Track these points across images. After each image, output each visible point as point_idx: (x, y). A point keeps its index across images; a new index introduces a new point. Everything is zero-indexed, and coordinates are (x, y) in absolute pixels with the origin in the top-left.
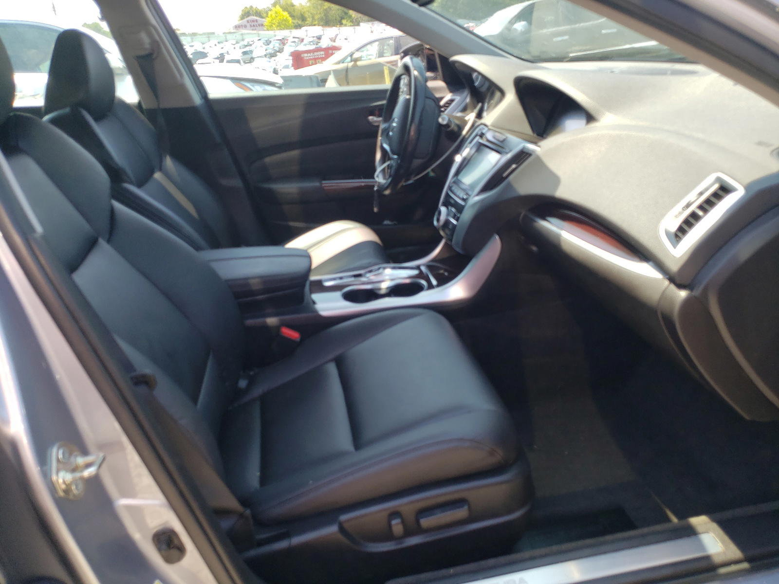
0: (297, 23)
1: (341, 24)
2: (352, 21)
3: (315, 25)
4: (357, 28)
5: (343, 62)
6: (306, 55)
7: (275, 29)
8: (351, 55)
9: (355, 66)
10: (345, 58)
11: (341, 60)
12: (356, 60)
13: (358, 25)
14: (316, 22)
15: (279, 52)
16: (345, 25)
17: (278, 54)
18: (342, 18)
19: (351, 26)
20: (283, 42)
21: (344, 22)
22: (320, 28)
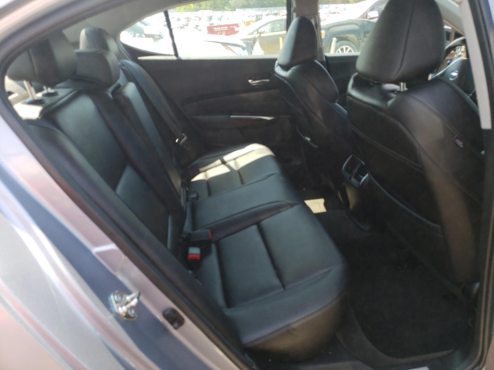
0: (196, 8)
1: (224, 9)
2: (231, 8)
3: (207, 10)
4: (234, 12)
5: (252, 34)
6: (216, 28)
7: (183, 11)
8: (258, 30)
9: (260, 37)
10: (254, 32)
11: (251, 33)
12: (261, 33)
13: (235, 10)
14: (208, 8)
15: (185, 25)
16: (227, 10)
17: (185, 27)
18: (225, 5)
19: (230, 11)
20: (188, 19)
21: (226, 8)
22: (211, 11)
